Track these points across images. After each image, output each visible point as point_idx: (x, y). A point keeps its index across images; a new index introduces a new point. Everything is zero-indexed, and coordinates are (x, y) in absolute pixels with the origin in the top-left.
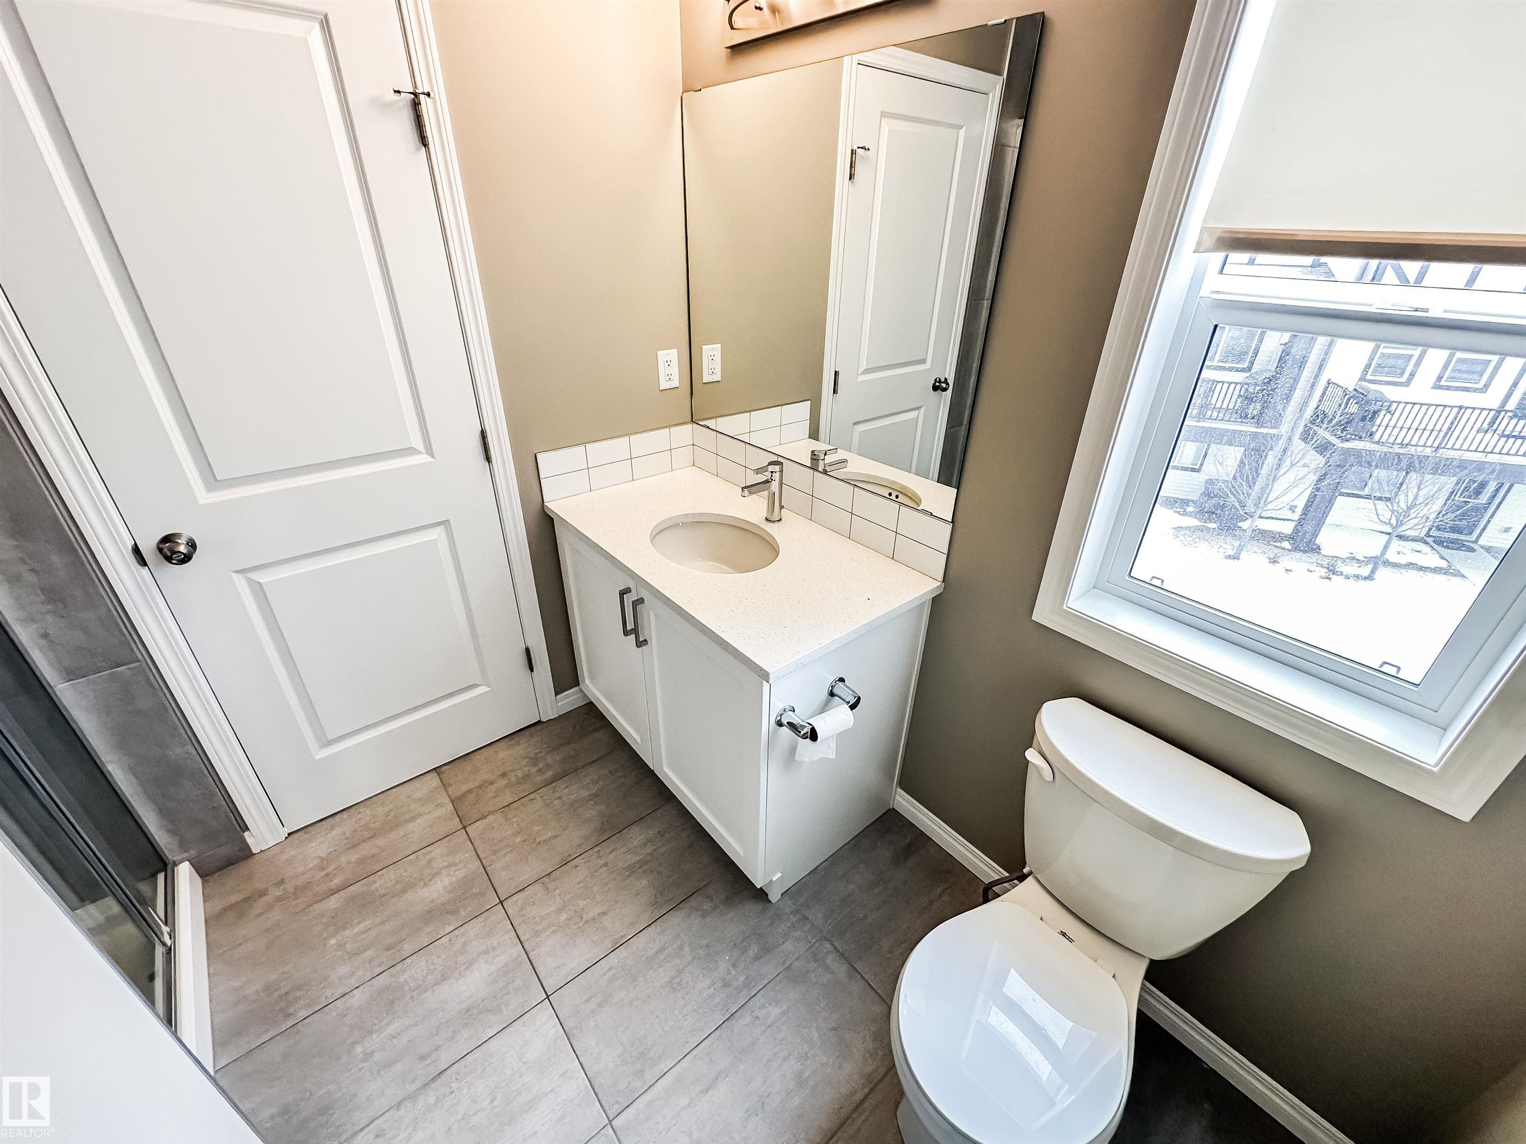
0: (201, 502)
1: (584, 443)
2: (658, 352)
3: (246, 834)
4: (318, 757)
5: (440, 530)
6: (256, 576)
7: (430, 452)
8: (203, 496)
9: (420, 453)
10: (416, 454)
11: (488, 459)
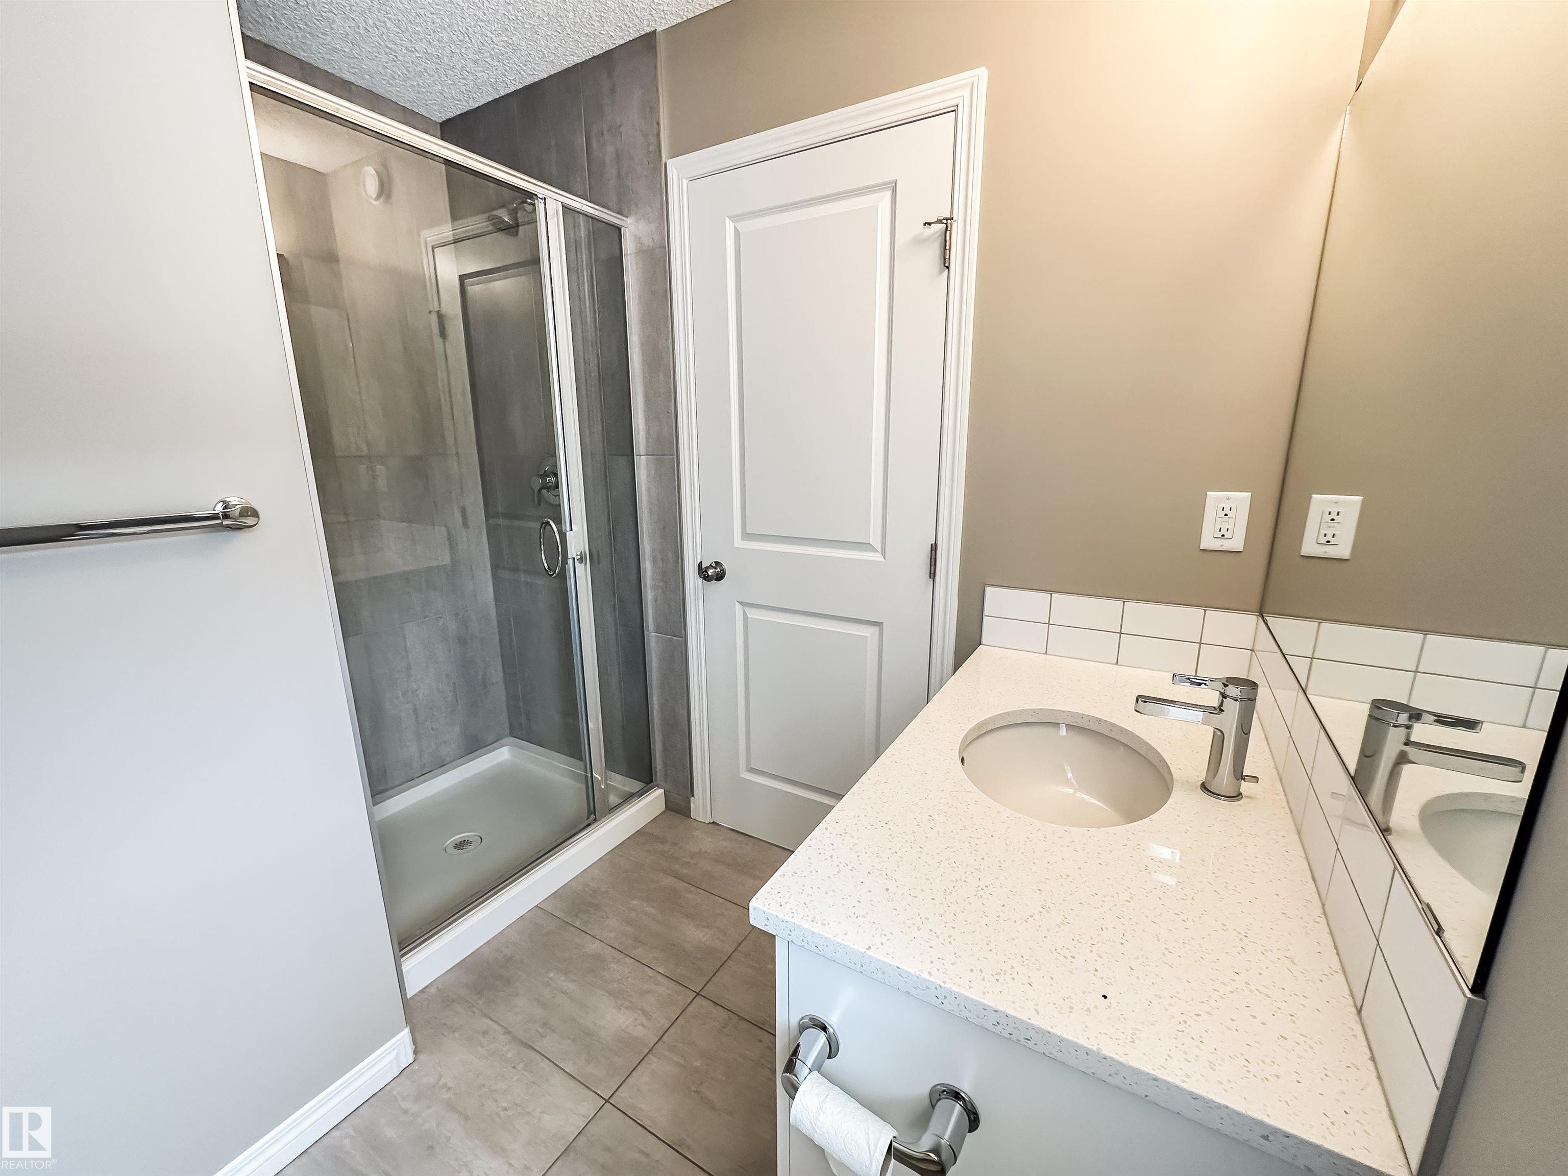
0: (736, 545)
1: (1051, 592)
2: (1208, 493)
3: (692, 798)
4: (742, 776)
5: (875, 629)
6: (748, 610)
7: (884, 554)
8: (738, 542)
9: (877, 551)
10: (872, 551)
11: (933, 575)
